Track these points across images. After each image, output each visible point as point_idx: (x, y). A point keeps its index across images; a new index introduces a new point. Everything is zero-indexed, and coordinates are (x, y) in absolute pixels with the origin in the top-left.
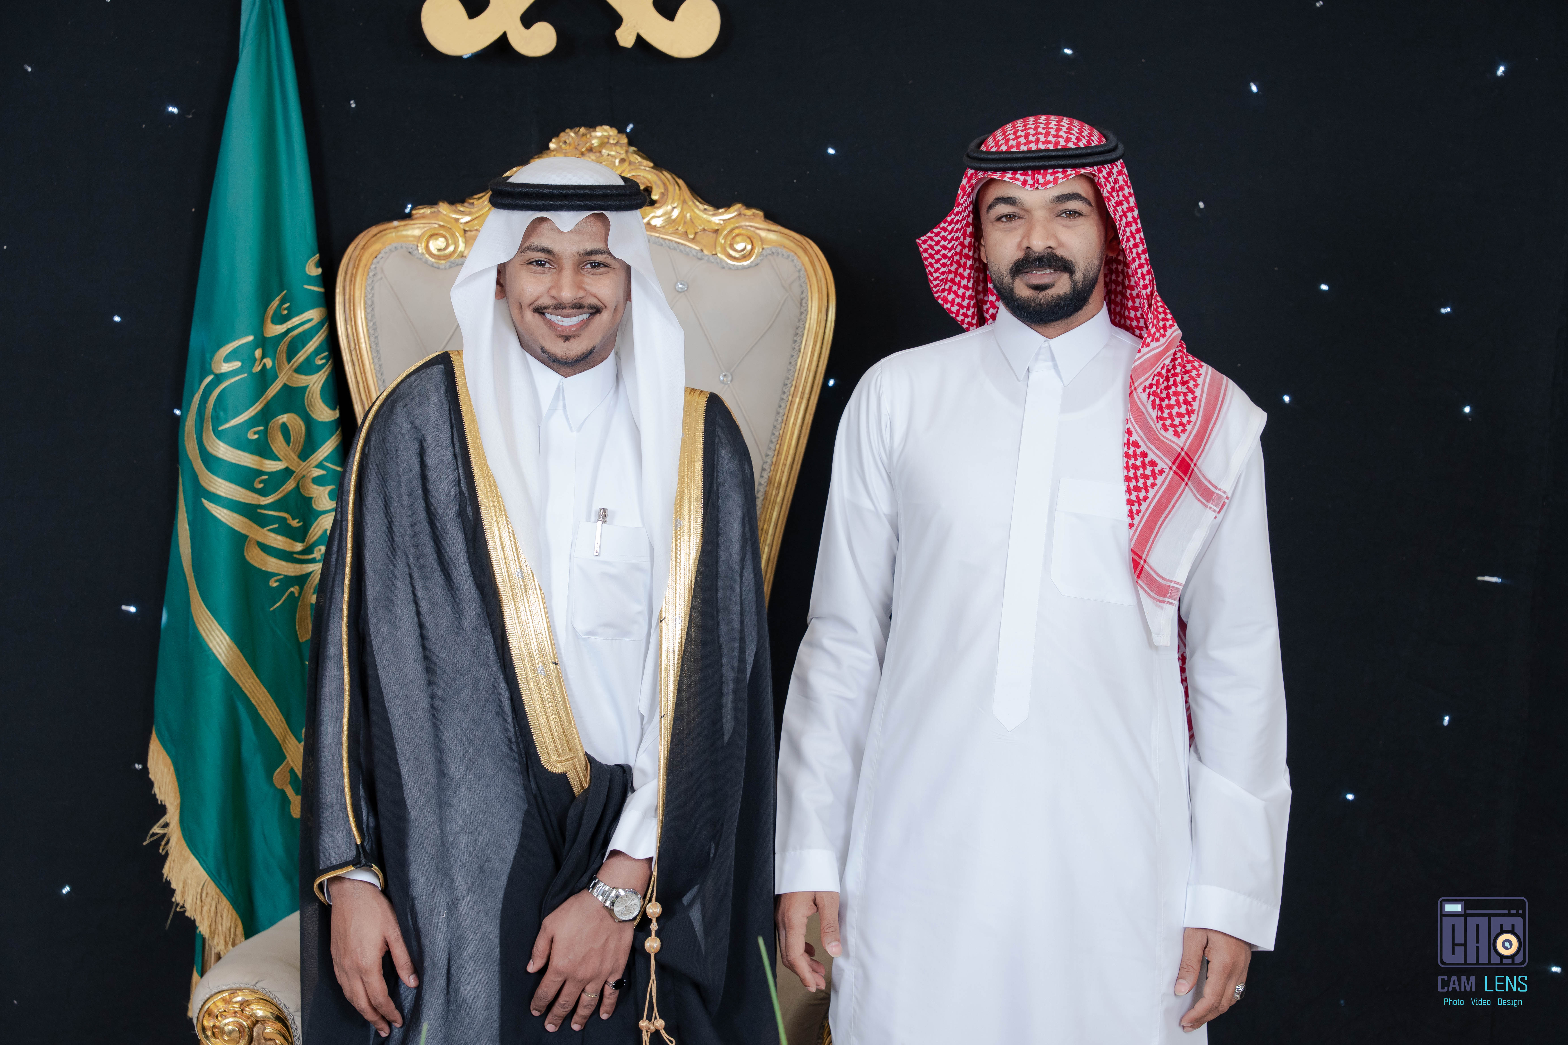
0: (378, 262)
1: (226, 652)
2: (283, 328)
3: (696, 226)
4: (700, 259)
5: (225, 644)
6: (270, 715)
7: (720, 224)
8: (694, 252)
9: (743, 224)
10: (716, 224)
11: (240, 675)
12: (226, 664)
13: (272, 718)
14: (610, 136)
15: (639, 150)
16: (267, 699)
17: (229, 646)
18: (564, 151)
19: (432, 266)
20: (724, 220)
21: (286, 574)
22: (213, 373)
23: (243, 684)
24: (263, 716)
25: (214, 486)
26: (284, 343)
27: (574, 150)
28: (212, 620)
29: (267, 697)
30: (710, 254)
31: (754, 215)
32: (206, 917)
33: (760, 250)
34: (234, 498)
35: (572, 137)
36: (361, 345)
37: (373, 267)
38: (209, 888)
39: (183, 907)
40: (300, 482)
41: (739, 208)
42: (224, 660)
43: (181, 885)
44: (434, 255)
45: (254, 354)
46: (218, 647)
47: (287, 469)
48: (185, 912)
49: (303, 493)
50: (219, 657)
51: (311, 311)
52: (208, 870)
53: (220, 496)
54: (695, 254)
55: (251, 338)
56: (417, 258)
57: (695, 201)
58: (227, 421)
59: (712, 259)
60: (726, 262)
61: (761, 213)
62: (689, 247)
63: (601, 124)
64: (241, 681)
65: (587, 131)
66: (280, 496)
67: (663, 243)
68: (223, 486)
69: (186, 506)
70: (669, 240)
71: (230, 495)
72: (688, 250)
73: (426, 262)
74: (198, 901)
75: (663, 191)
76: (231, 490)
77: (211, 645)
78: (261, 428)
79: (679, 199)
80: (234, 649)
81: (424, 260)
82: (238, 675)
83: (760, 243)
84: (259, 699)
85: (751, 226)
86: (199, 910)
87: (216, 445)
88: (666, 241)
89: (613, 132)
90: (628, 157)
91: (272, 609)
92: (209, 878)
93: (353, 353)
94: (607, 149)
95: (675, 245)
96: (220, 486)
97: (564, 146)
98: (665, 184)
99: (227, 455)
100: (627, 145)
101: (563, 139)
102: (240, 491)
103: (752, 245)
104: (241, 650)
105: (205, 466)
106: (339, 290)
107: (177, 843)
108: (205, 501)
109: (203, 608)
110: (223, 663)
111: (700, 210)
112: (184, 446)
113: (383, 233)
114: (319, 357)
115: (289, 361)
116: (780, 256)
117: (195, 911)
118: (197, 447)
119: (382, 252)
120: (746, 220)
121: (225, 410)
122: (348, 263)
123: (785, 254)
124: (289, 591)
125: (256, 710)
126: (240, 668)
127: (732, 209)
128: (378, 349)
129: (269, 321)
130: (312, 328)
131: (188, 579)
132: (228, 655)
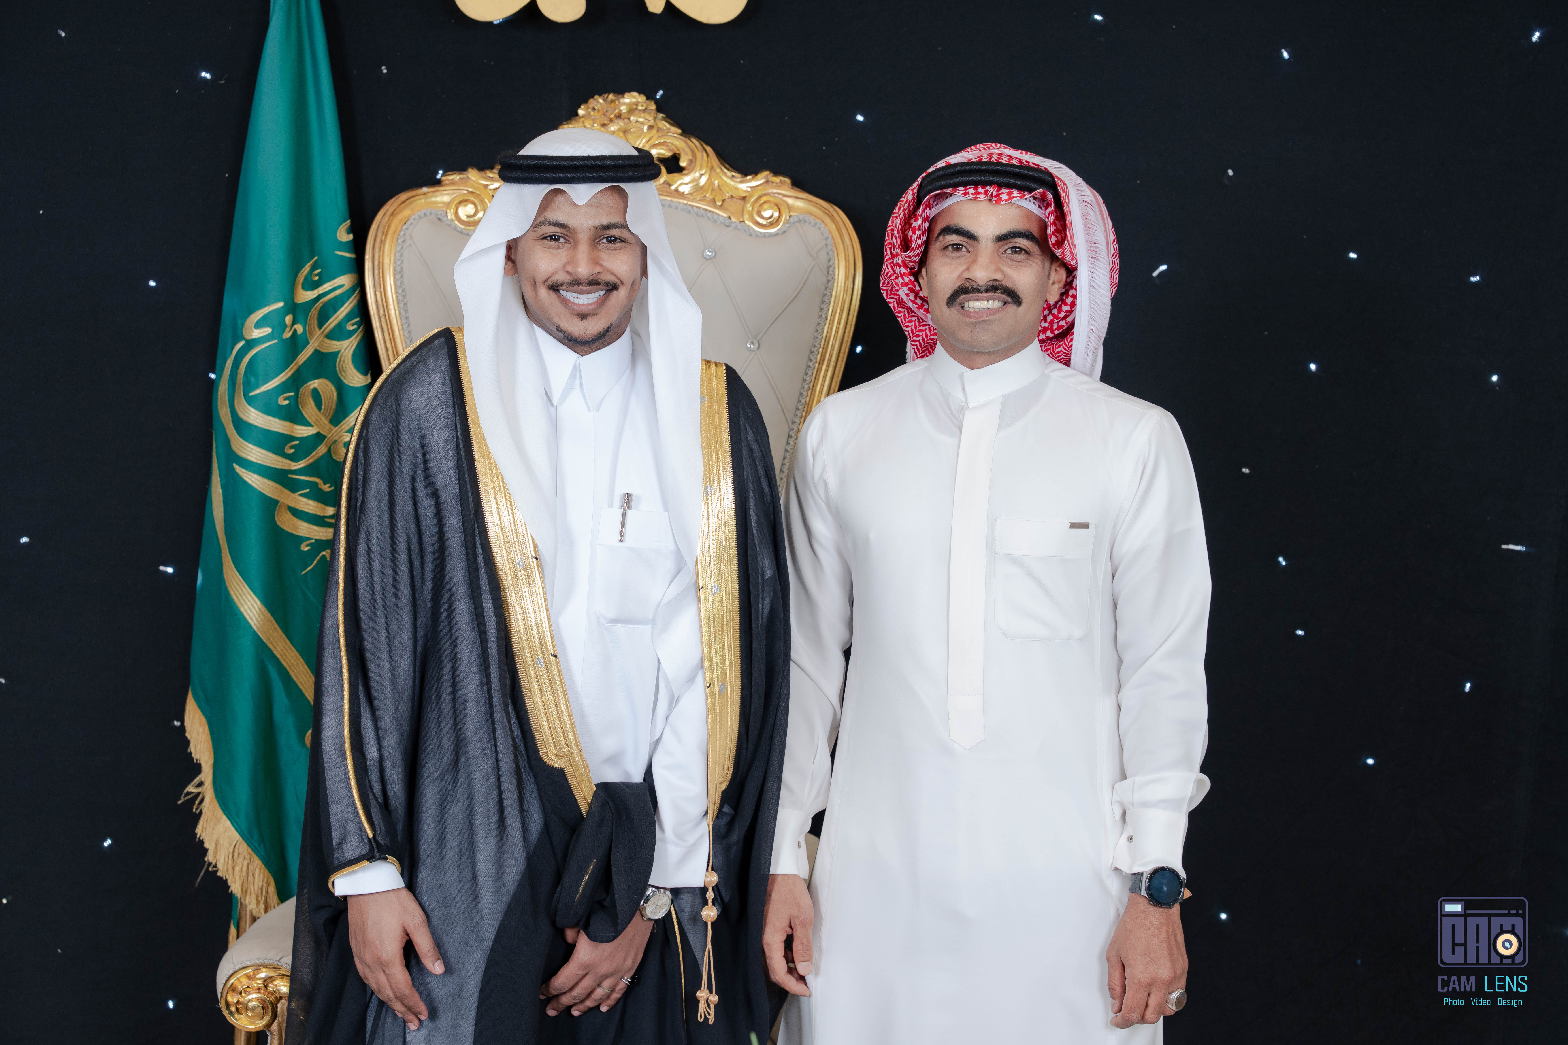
0: (407, 229)
1: (257, 616)
2: (315, 294)
3: (724, 193)
4: (727, 226)
5: (256, 608)
6: (302, 678)
7: (748, 191)
8: (721, 219)
9: (771, 191)
10: (743, 191)
11: (271, 639)
12: (257, 628)
13: (304, 680)
14: (639, 102)
15: (667, 117)
16: (299, 662)
17: (260, 610)
18: (593, 117)
19: (462, 233)
20: (751, 187)
21: (318, 538)
22: (244, 339)
23: (274, 647)
24: (295, 679)
25: (245, 451)
26: (316, 308)
27: (603, 116)
28: (243, 584)
29: (299, 660)
30: (737, 221)
31: (781, 182)
32: (237, 877)
33: (788, 218)
34: (265, 464)
35: (601, 104)
36: (390, 312)
37: (402, 233)
38: (240, 849)
39: (215, 866)
40: (332, 447)
41: (767, 176)
42: (255, 624)
43: (214, 845)
44: (464, 221)
45: (284, 320)
46: (249, 611)
47: (318, 434)
48: (217, 871)
49: (335, 458)
50: (250, 621)
51: (342, 277)
52: (239, 831)
53: (251, 462)
54: (723, 221)
55: (281, 304)
56: (446, 224)
57: (723, 168)
58: (258, 387)
59: (739, 226)
60: (754, 230)
61: (788, 181)
62: (717, 214)
63: (630, 91)
64: (273, 645)
65: (616, 98)
66: (311, 461)
67: (692, 210)
68: (254, 451)
69: (219, 469)
70: (697, 207)
71: (260, 460)
72: (715, 217)
73: (456, 228)
74: (230, 862)
75: (691, 158)
76: (262, 455)
77: (242, 609)
78: (292, 394)
79: (707, 166)
80: (265, 613)
81: (453, 226)
82: (269, 639)
83: (787, 210)
84: (291, 662)
85: (779, 194)
86: (231, 870)
87: (247, 410)
88: (694, 208)
89: (641, 98)
90: (657, 124)
91: (303, 573)
92: (241, 839)
93: (383, 319)
94: (635, 116)
95: (703, 212)
96: (251, 452)
97: (592, 113)
98: (692, 151)
99: (258, 421)
100: (656, 112)
101: (591, 106)
102: (270, 457)
103: (780, 212)
104: (273, 614)
105: (236, 431)
106: (368, 257)
107: (210, 803)
108: (236, 466)
109: (234, 572)
110: (254, 627)
111: (727, 177)
112: (217, 410)
113: (413, 199)
114: (350, 323)
115: (320, 327)
116: (807, 223)
117: (227, 871)
118: (229, 412)
119: (411, 218)
120: (774, 187)
121: (255, 376)
122: (377, 230)
123: (812, 222)
124: (321, 555)
125: (288, 673)
126: (271, 631)
127: (759, 176)
128: (407, 315)
129: (300, 287)
130: (343, 294)
131: (221, 543)
132: (259, 619)
